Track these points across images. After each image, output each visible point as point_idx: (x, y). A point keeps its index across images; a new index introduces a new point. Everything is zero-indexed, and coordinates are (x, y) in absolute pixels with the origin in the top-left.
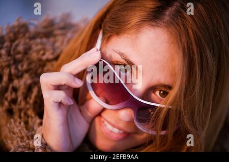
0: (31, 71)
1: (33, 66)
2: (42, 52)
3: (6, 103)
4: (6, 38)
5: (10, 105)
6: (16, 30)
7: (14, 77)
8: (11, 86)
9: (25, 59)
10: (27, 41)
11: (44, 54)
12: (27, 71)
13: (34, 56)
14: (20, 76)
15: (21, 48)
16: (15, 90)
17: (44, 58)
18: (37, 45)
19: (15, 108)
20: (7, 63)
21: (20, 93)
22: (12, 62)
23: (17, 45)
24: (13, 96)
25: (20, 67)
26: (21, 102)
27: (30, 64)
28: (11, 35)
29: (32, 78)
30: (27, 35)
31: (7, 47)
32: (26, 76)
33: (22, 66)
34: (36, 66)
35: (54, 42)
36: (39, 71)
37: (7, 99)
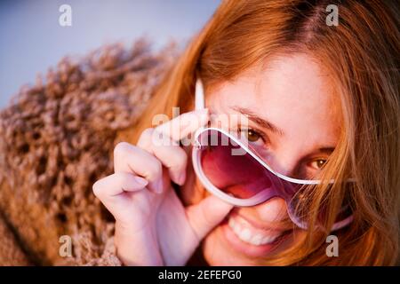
0: (93, 149)
1: (96, 139)
2: (109, 116)
3: (55, 205)
4: (48, 93)
5: (61, 207)
6: (64, 78)
7: (66, 160)
8: (61, 175)
9: (82, 128)
10: (84, 95)
11: (113, 120)
12: (87, 149)
13: (97, 123)
14: (75, 158)
15: (75, 110)
16: (69, 181)
17: (114, 125)
18: (100, 103)
19: (70, 212)
20: (54, 138)
21: (78, 187)
22: (62, 135)
23: (68, 105)
24: (67, 192)
25: (74, 143)
26: (80, 202)
27: (90, 136)
28: (57, 88)
29: (96, 160)
30: (83, 85)
31: (51, 109)
32: (86, 157)
33: (79, 141)
34: (100, 138)
35: (128, 95)
36: (107, 146)
37: (55, 198)
